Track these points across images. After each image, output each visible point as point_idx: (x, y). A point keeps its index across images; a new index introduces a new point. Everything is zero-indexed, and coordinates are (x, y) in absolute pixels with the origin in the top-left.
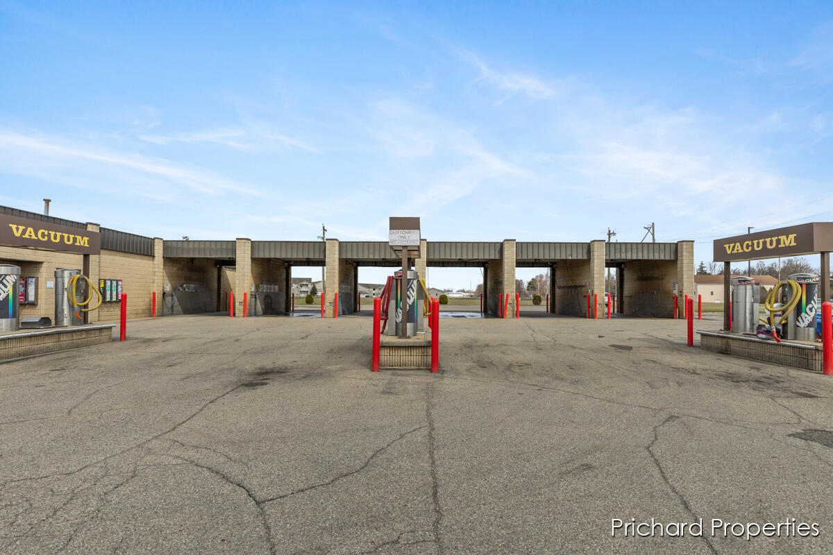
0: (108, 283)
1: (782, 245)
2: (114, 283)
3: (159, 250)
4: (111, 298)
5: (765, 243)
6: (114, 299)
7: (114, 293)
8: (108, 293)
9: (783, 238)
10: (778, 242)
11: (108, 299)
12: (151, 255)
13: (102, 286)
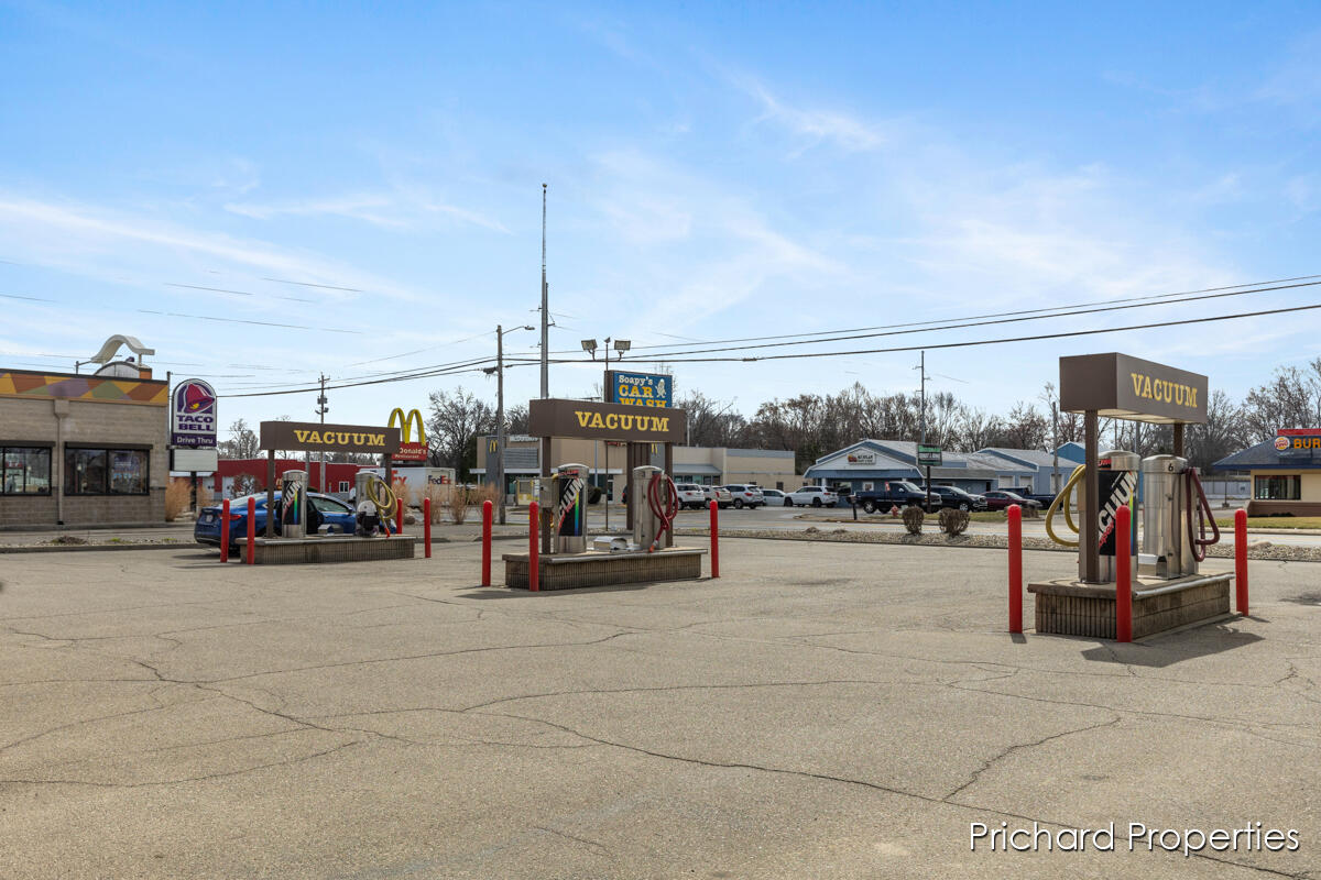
1: (370, 443)
5: (351, 438)
9: (372, 436)
10: (367, 439)
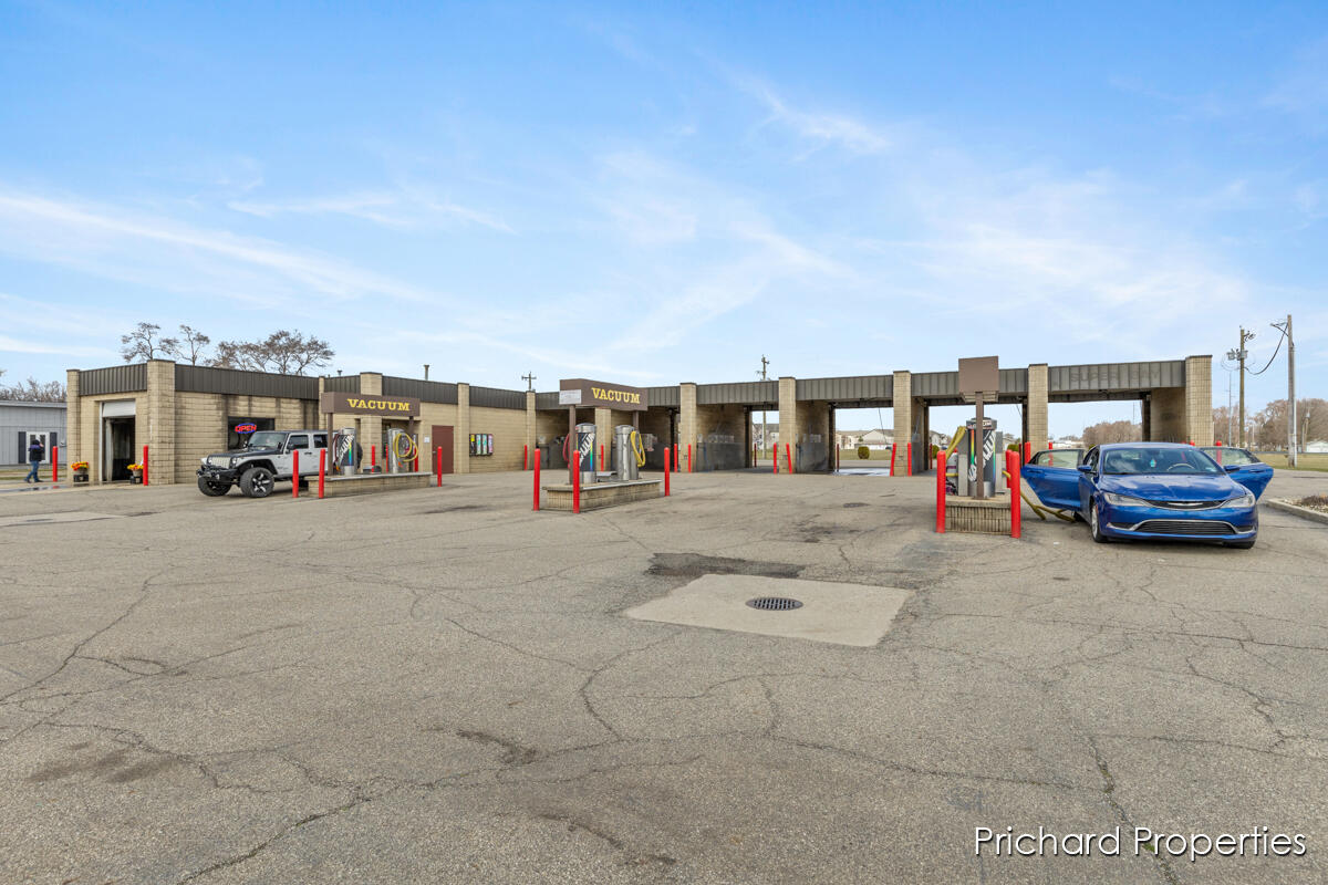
0: (479, 438)
2: (485, 438)
3: (531, 403)
4: (482, 451)
6: (485, 452)
7: (485, 447)
8: (479, 447)
11: (479, 452)
12: (524, 408)
13: (473, 440)
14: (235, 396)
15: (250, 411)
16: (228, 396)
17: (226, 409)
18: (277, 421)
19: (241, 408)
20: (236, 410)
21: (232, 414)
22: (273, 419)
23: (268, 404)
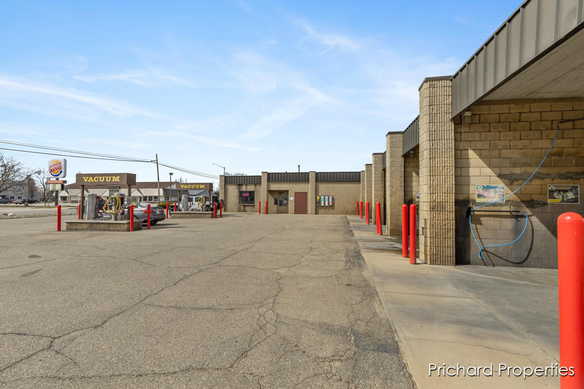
0: (322, 197)
2: (326, 197)
4: (325, 204)
6: (327, 205)
7: (327, 202)
8: (323, 202)
11: (322, 204)
13: (318, 199)
14: (242, 185)
15: (246, 189)
16: (240, 185)
17: (239, 189)
18: (255, 193)
19: (244, 188)
20: (242, 189)
21: (241, 190)
22: (254, 192)
23: (252, 186)
